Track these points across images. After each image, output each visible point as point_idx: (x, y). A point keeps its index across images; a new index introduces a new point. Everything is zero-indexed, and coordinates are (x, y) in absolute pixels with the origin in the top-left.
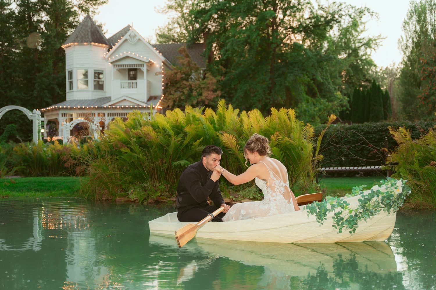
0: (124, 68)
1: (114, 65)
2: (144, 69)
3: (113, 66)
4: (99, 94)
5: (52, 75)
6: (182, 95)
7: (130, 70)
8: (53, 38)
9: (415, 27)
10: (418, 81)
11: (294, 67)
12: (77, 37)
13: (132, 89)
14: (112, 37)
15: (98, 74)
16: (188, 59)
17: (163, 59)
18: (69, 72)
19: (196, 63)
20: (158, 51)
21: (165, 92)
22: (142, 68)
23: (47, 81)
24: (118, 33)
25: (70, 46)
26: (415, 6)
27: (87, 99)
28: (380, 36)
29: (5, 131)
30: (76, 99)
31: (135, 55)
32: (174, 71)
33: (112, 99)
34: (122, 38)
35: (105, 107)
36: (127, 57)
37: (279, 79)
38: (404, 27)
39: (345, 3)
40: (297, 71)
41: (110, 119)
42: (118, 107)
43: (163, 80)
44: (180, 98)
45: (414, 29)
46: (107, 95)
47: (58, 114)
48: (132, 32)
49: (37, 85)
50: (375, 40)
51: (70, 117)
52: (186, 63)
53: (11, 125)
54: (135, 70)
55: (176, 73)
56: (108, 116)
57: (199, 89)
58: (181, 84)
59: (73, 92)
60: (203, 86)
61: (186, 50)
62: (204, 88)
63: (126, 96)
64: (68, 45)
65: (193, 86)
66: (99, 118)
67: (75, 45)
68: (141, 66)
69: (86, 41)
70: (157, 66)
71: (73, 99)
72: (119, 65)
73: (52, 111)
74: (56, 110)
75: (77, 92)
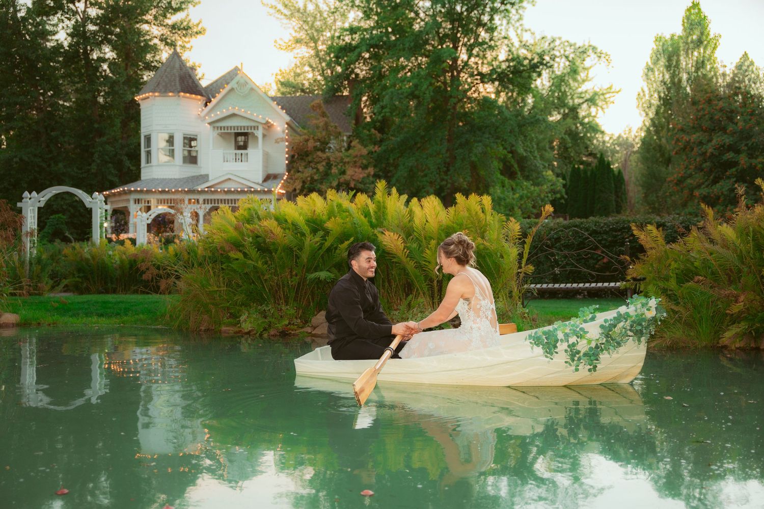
0: (229, 131)
1: (214, 127)
2: (259, 133)
3: (212, 128)
4: (190, 171)
5: (120, 141)
6: (315, 174)
7: (238, 135)
8: (121, 85)
9: (663, 76)
10: (667, 155)
11: (484, 133)
12: (158, 84)
13: (240, 163)
14: (211, 84)
15: (189, 140)
16: (326, 119)
17: (287, 118)
18: (145, 136)
19: (336, 124)
20: (280, 107)
21: (290, 168)
22: (255, 132)
23: (113, 149)
24: (220, 78)
25: (148, 98)
26: (663, 45)
27: (173, 177)
28: (610, 88)
29: (48, 224)
30: (156, 178)
31: (245, 112)
32: (304, 137)
33: (210, 179)
34: (226, 86)
35: (200, 190)
36: (233, 115)
37: (460, 151)
38: (647, 75)
39: (560, 38)
40: (488, 138)
41: (206, 209)
42: (219, 190)
43: (287, 150)
44: (312, 178)
45: (661, 79)
46: (203, 172)
47: (128, 200)
48: (242, 77)
49: (96, 155)
50: (603, 94)
51: (147, 205)
52: (322, 124)
53: (57, 216)
54: (245, 134)
55: (307, 140)
56: (204, 203)
57: (341, 164)
58: (314, 157)
59: (151, 166)
60: (347, 160)
61: (322, 105)
62: (348, 163)
63: (232, 174)
64: (144, 95)
65: (331, 159)
66: (190, 206)
67: (155, 96)
68: (254, 129)
69: (172, 90)
70: (279, 129)
71: (151, 177)
72: (221, 127)
73: (120, 195)
74: (126, 194)
75: (158, 167)
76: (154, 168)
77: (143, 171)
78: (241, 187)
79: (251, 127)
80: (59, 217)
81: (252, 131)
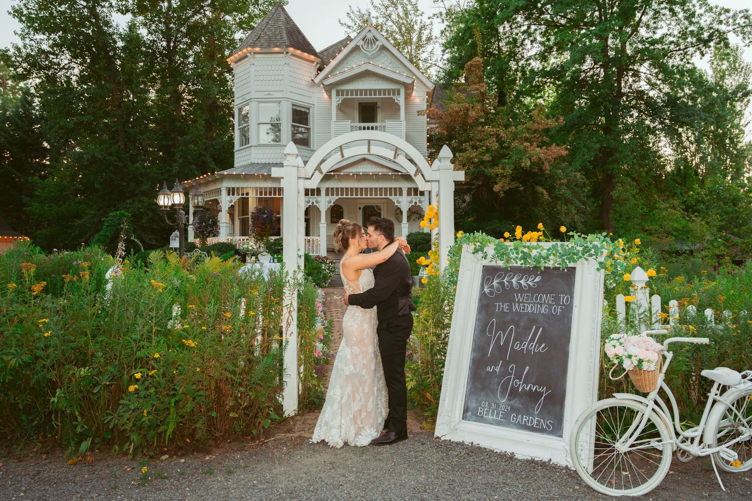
1: (337, 91)
2: (401, 100)
3: (335, 93)
12: (259, 38)
15: (300, 114)
17: (431, 85)
18: (240, 110)
22: (395, 97)
25: (244, 57)
30: (256, 162)
31: (383, 68)
34: (343, 49)
36: (367, 74)
41: (330, 202)
42: (352, 174)
47: (219, 191)
48: (370, 32)
51: (242, 196)
53: (118, 213)
56: (327, 194)
59: (250, 148)
66: (307, 199)
67: (255, 53)
68: (394, 94)
69: (278, 44)
71: (249, 162)
72: (347, 91)
73: (207, 183)
74: (215, 181)
75: (258, 148)
76: (253, 148)
77: (236, 155)
78: (380, 171)
79: (389, 90)
80: (121, 214)
81: (392, 96)
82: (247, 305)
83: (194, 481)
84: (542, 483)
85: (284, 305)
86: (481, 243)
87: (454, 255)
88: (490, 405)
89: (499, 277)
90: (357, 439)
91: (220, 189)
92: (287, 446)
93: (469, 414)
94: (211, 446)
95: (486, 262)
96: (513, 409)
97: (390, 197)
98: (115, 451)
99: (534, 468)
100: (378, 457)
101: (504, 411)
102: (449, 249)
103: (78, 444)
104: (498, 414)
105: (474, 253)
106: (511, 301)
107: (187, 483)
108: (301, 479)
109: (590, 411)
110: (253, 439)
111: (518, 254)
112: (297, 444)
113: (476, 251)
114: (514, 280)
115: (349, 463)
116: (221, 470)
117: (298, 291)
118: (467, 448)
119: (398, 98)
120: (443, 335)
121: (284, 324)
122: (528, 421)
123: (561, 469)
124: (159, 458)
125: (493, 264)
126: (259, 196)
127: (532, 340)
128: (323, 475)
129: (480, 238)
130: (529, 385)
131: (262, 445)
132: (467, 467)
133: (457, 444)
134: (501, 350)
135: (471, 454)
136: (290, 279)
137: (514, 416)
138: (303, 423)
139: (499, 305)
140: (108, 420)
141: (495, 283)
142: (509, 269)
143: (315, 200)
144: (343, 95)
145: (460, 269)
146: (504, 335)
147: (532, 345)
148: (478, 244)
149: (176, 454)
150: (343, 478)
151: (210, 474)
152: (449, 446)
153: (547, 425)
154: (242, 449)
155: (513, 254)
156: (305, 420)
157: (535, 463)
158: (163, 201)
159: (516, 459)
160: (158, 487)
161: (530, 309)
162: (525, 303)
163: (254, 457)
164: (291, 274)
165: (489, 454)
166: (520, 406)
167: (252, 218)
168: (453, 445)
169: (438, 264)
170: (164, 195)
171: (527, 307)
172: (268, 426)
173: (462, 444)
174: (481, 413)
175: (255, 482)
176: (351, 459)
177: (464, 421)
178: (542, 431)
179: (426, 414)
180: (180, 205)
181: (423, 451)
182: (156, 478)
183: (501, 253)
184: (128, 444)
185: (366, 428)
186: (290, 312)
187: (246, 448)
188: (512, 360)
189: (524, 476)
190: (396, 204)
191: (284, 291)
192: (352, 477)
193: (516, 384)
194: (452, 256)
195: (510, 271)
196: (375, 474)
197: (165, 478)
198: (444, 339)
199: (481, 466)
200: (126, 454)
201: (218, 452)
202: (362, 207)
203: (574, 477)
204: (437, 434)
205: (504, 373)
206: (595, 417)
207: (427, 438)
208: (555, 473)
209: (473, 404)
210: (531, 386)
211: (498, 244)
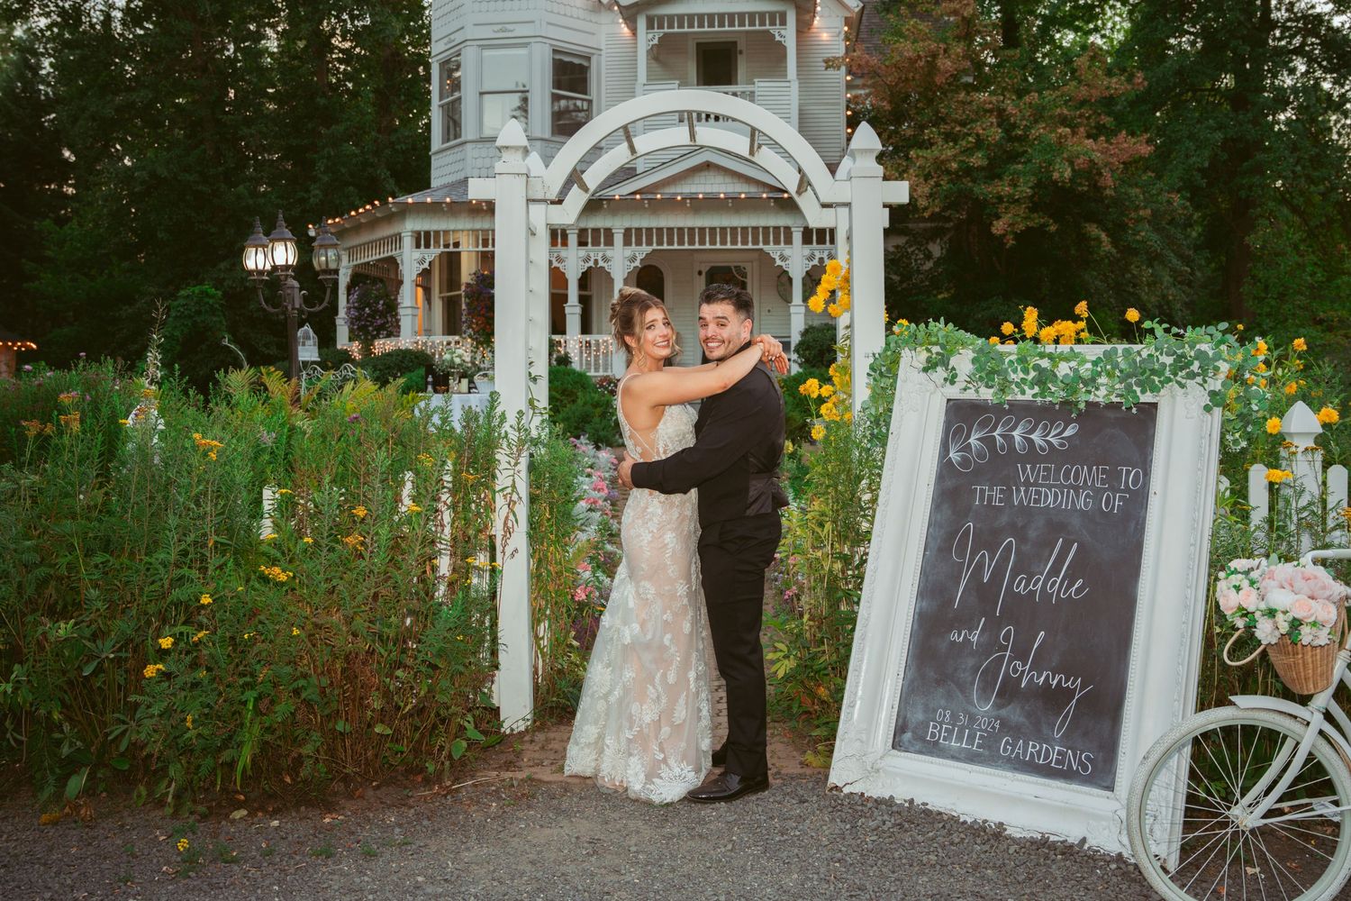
2: (788, 35)
3: (643, 23)
17: (854, 3)
18: (442, 66)
22: (775, 30)
33: (644, 168)
35: (617, 198)
41: (633, 259)
42: (679, 198)
47: (398, 238)
53: (197, 289)
56: (627, 242)
59: (461, 145)
66: (582, 252)
68: (773, 23)
70: (825, 36)
71: (461, 176)
72: (671, 18)
73: (374, 223)
74: (390, 218)
75: (480, 145)
76: (469, 146)
77: (435, 162)
78: (742, 190)
79: (762, 15)
80: (202, 292)
81: (768, 27)
82: (416, 486)
83: (292, 871)
84: (1063, 893)
85: (498, 488)
86: (943, 347)
87: (881, 374)
88: (954, 717)
89: (983, 425)
90: (652, 787)
91: (400, 234)
92: (500, 798)
93: (908, 736)
94: (336, 794)
95: (954, 392)
96: (1006, 726)
97: (766, 248)
98: (139, 796)
99: (1047, 858)
100: (698, 829)
101: (986, 731)
102: (871, 360)
103: (63, 781)
104: (971, 739)
105: (925, 370)
106: (1009, 482)
107: (276, 874)
108: (521, 877)
109: (1176, 735)
110: (428, 782)
111: (1026, 371)
112: (523, 795)
113: (930, 366)
114: (1017, 434)
115: (633, 842)
116: (350, 849)
117: (531, 455)
118: (899, 813)
119: (783, 32)
120: (857, 557)
121: (497, 530)
122: (1039, 753)
123: (1107, 859)
124: (227, 816)
125: (970, 395)
126: (480, 248)
127: (1055, 571)
128: (570, 868)
129: (940, 334)
130: (1045, 674)
131: (445, 796)
132: (896, 854)
133: (878, 802)
134: (984, 593)
135: (906, 825)
136: (510, 430)
137: (1007, 743)
138: (543, 748)
139: (982, 491)
140: (116, 733)
141: (972, 440)
142: (1006, 406)
143: (600, 254)
144: (661, 26)
145: (896, 407)
146: (991, 560)
147: (1054, 583)
148: (936, 349)
149: (262, 808)
150: (614, 877)
151: (327, 857)
152: (861, 806)
153: (1081, 763)
154: (403, 803)
155: (1015, 371)
156: (548, 741)
157: (1049, 848)
158: (255, 260)
159: (1009, 838)
160: (214, 881)
161: (1051, 499)
162: (1042, 486)
163: (425, 822)
164: (511, 419)
165: (948, 826)
166: (1022, 719)
167: (466, 296)
168: (869, 805)
169: (850, 396)
170: (256, 247)
171: (1046, 496)
172: (460, 753)
173: (890, 802)
174: (933, 735)
175: (420, 879)
176: (638, 832)
177: (895, 752)
178: (1067, 775)
179: (815, 733)
180: (287, 267)
181: (800, 819)
182: (214, 861)
183: (988, 371)
184: (165, 782)
185: (671, 761)
186: (511, 504)
187: (411, 801)
188: (1009, 615)
189: (1021, 878)
190: (778, 262)
191: (497, 457)
192: (634, 876)
193: (1015, 670)
194: (878, 378)
195: (1009, 412)
196: (685, 869)
197: (234, 861)
198: (858, 567)
199: (928, 853)
200: (161, 803)
201: (350, 806)
202: (705, 269)
203: (1134, 880)
204: (834, 778)
205: (991, 645)
206: (1187, 751)
207: (813, 789)
208: (1092, 872)
209: (917, 716)
210: (1048, 676)
211: (981, 350)
